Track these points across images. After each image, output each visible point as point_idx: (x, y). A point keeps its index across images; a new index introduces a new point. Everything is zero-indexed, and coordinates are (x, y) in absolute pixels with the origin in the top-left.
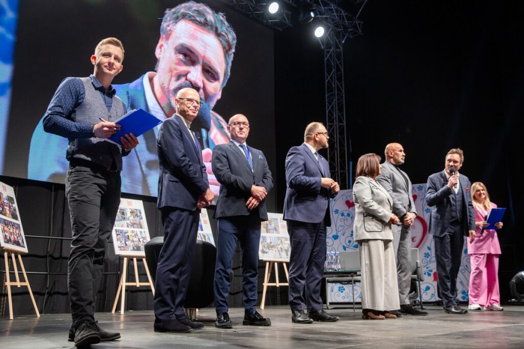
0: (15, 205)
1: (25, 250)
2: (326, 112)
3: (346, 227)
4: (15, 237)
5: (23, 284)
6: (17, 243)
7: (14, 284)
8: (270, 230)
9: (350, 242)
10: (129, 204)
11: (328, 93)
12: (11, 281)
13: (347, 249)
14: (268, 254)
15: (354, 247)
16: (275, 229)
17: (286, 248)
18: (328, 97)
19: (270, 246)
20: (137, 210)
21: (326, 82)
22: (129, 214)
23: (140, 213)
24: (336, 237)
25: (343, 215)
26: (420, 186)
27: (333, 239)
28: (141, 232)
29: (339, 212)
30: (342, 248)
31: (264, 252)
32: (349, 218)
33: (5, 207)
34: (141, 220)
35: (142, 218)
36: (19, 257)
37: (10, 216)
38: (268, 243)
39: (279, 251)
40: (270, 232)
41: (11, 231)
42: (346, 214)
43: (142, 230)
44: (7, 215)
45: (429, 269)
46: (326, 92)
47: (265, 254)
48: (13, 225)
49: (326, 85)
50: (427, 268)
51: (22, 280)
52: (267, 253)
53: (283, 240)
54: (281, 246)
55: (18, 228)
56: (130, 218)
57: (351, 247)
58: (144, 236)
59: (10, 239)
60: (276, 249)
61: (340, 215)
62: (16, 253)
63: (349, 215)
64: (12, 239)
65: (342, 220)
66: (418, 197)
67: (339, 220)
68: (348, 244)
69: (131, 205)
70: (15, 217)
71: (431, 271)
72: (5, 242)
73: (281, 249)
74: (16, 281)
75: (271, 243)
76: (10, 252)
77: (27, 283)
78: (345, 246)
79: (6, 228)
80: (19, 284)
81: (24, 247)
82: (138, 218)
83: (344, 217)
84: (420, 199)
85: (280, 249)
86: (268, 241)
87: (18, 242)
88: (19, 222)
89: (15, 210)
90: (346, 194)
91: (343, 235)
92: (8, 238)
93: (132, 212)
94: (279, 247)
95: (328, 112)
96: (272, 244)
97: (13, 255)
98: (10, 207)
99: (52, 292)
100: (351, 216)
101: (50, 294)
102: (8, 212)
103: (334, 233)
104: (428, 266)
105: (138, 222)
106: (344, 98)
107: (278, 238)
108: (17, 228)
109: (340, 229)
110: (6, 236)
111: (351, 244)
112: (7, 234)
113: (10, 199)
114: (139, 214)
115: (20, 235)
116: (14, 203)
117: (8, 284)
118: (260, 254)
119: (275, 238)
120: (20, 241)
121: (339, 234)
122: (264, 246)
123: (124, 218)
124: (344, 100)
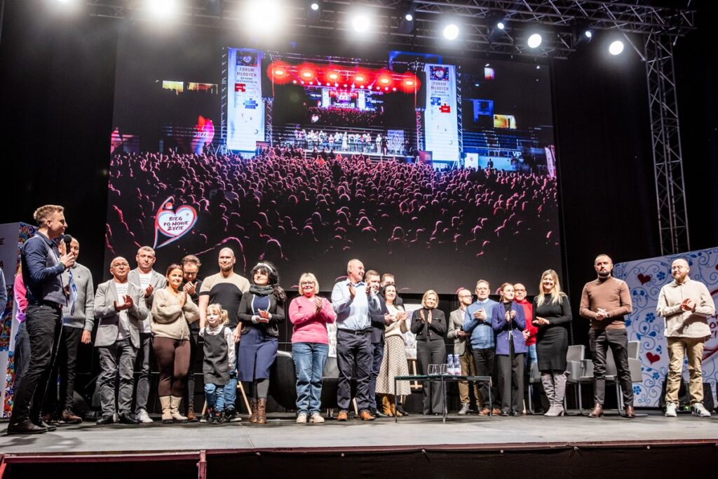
2: (652, 147)
3: (640, 309)
11: (653, 121)
13: (642, 337)
15: (650, 335)
18: (654, 127)
21: (651, 106)
25: (635, 293)
30: (636, 337)
42: (639, 292)
46: (651, 122)
49: (651, 112)
57: (647, 335)
63: (642, 293)
65: (635, 300)
68: (643, 331)
83: (636, 296)
90: (639, 266)
91: (637, 320)
95: (656, 148)
100: (645, 294)
106: (678, 124)
111: (647, 330)
121: (632, 319)
124: (678, 127)
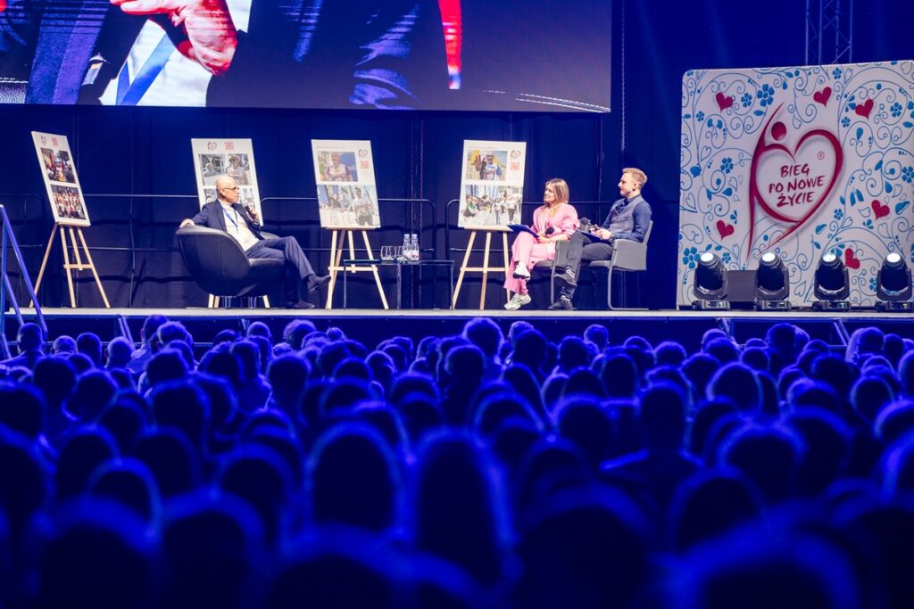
0: (71, 162)
1: (87, 223)
3: (714, 151)
4: (73, 207)
5: (86, 266)
6: (75, 215)
7: (74, 266)
8: (487, 173)
9: (719, 182)
10: (229, 146)
12: (71, 263)
13: (713, 196)
14: (475, 217)
15: (723, 193)
16: (499, 172)
17: (512, 207)
19: (483, 204)
20: (240, 155)
22: (227, 163)
23: (246, 159)
24: (696, 171)
25: (710, 124)
26: (837, 69)
27: (692, 176)
28: (245, 191)
29: (705, 117)
30: (706, 194)
31: (468, 214)
32: (720, 132)
33: (57, 169)
34: (247, 172)
35: (248, 168)
36: (80, 232)
37: (65, 179)
38: (479, 199)
39: (497, 212)
40: (486, 178)
41: (67, 199)
42: (715, 123)
43: (248, 187)
44: (61, 179)
45: (840, 241)
47: (471, 218)
48: (69, 190)
50: (837, 240)
51: (84, 261)
52: (473, 215)
53: (509, 192)
54: (502, 202)
55: (75, 193)
56: (229, 170)
58: (250, 196)
59: (66, 211)
60: (493, 208)
61: (706, 124)
62: (75, 228)
63: (720, 125)
64: (68, 211)
65: (709, 134)
66: (833, 92)
67: (703, 134)
68: (716, 187)
69: (232, 148)
70: (70, 179)
71: (842, 246)
72: (60, 216)
73: (503, 208)
74: (76, 263)
75: (484, 197)
76: (66, 228)
77: (91, 266)
78: (712, 190)
79: (60, 198)
80: (80, 266)
81: (84, 219)
82: (242, 168)
83: (712, 128)
84: (835, 97)
85: (499, 208)
86: (481, 195)
87: (77, 213)
88: (77, 185)
89: (70, 169)
90: (719, 80)
91: (709, 167)
92: (63, 210)
93: (232, 160)
94: (498, 205)
96: (487, 200)
97: (71, 231)
98: (63, 167)
99: (143, 277)
100: (724, 127)
101: (139, 280)
102: (61, 174)
103: (694, 163)
104: (838, 236)
105: (241, 175)
107: (501, 189)
108: (74, 195)
109: (705, 153)
110: (60, 208)
111: (721, 186)
112: (62, 205)
113: (63, 155)
114: (244, 162)
115: (78, 203)
116: (68, 159)
117: (67, 266)
118: (461, 217)
119: (494, 187)
120: (79, 211)
121: (703, 165)
122: (471, 204)
123: (219, 171)
